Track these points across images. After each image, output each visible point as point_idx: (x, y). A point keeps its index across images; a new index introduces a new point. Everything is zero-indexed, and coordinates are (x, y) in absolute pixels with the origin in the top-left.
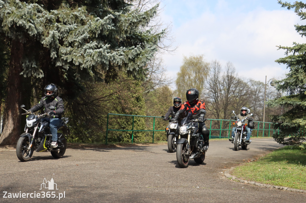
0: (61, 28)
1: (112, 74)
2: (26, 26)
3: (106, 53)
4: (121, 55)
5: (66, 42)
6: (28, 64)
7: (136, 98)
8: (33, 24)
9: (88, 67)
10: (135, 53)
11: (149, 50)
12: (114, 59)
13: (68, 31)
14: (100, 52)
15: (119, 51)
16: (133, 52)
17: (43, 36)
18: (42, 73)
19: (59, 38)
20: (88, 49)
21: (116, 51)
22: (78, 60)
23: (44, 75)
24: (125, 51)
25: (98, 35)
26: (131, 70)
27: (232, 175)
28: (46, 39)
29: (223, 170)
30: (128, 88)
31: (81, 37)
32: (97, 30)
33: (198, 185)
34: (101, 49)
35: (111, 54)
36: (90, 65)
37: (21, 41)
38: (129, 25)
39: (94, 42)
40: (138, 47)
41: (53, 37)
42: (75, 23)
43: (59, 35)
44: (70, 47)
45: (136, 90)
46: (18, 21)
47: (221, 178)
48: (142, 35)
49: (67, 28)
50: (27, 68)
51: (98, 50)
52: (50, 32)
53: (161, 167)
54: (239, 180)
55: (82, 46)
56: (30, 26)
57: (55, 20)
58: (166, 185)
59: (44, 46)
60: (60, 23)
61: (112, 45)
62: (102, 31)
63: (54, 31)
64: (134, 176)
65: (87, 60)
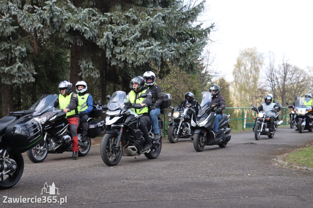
0: (114, 29)
1: (165, 69)
2: (82, 30)
3: (158, 50)
4: (173, 51)
5: (120, 42)
6: (86, 65)
7: (193, 91)
8: (88, 27)
9: (140, 65)
10: (185, 48)
11: (199, 44)
12: (166, 55)
13: (121, 31)
14: (151, 50)
15: (170, 47)
16: (183, 47)
17: (99, 38)
18: (98, 73)
19: (113, 38)
20: (140, 48)
21: (167, 47)
22: (132, 58)
23: (100, 75)
24: (175, 46)
25: (149, 33)
26: (182, 64)
27: (285, 161)
28: (101, 40)
29: (276, 157)
30: (184, 81)
31: (133, 36)
32: (148, 29)
33: (250, 172)
34: (152, 47)
35: (162, 50)
36: (142, 62)
37: (78, 44)
38: (178, 22)
39: (145, 40)
40: (188, 42)
41: (107, 38)
42: (127, 23)
43: (113, 36)
44: (123, 46)
45: (193, 83)
46: (75, 26)
47: (273, 165)
48: (192, 30)
49: (120, 29)
50: (85, 69)
51: (149, 48)
52: (104, 33)
53: (216, 156)
54: (291, 165)
55: (135, 45)
56: (85, 30)
57: (108, 22)
58: (217, 173)
59: (100, 47)
60: (113, 25)
61: (163, 42)
62: (152, 29)
63: (108, 33)
64: (187, 167)
65: (140, 58)
